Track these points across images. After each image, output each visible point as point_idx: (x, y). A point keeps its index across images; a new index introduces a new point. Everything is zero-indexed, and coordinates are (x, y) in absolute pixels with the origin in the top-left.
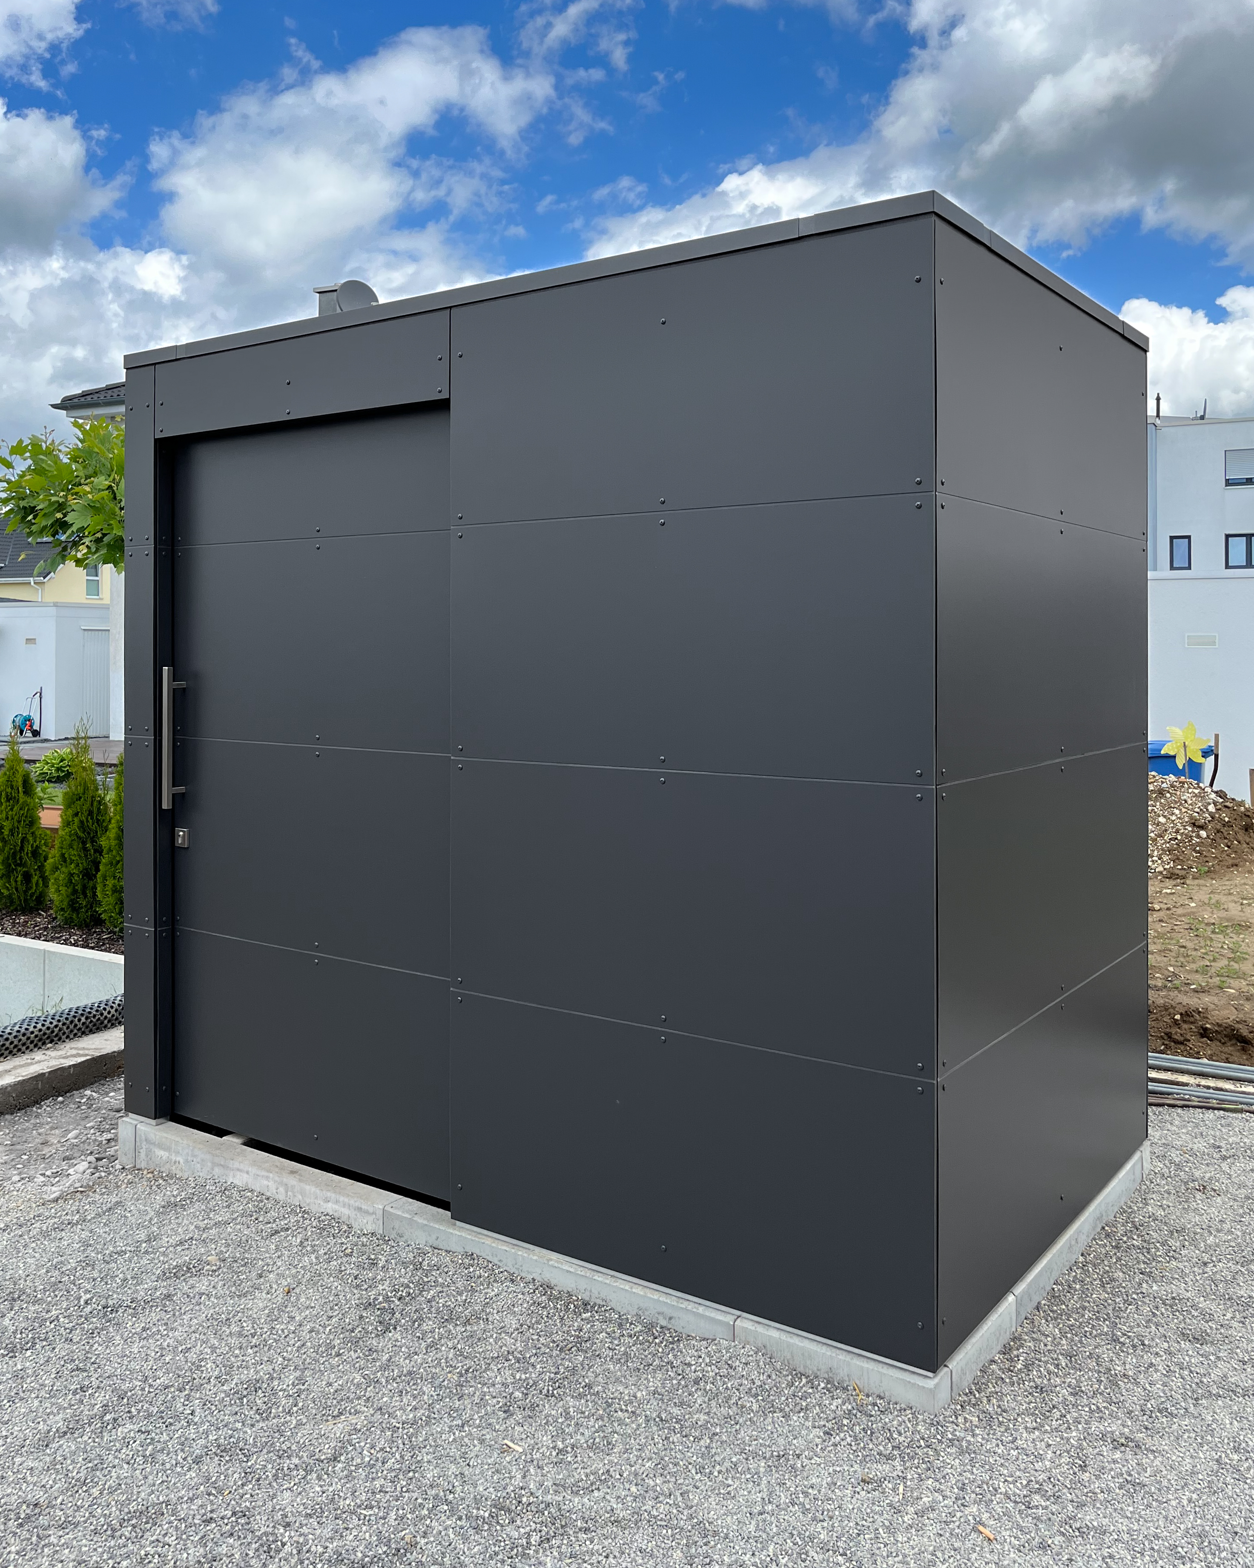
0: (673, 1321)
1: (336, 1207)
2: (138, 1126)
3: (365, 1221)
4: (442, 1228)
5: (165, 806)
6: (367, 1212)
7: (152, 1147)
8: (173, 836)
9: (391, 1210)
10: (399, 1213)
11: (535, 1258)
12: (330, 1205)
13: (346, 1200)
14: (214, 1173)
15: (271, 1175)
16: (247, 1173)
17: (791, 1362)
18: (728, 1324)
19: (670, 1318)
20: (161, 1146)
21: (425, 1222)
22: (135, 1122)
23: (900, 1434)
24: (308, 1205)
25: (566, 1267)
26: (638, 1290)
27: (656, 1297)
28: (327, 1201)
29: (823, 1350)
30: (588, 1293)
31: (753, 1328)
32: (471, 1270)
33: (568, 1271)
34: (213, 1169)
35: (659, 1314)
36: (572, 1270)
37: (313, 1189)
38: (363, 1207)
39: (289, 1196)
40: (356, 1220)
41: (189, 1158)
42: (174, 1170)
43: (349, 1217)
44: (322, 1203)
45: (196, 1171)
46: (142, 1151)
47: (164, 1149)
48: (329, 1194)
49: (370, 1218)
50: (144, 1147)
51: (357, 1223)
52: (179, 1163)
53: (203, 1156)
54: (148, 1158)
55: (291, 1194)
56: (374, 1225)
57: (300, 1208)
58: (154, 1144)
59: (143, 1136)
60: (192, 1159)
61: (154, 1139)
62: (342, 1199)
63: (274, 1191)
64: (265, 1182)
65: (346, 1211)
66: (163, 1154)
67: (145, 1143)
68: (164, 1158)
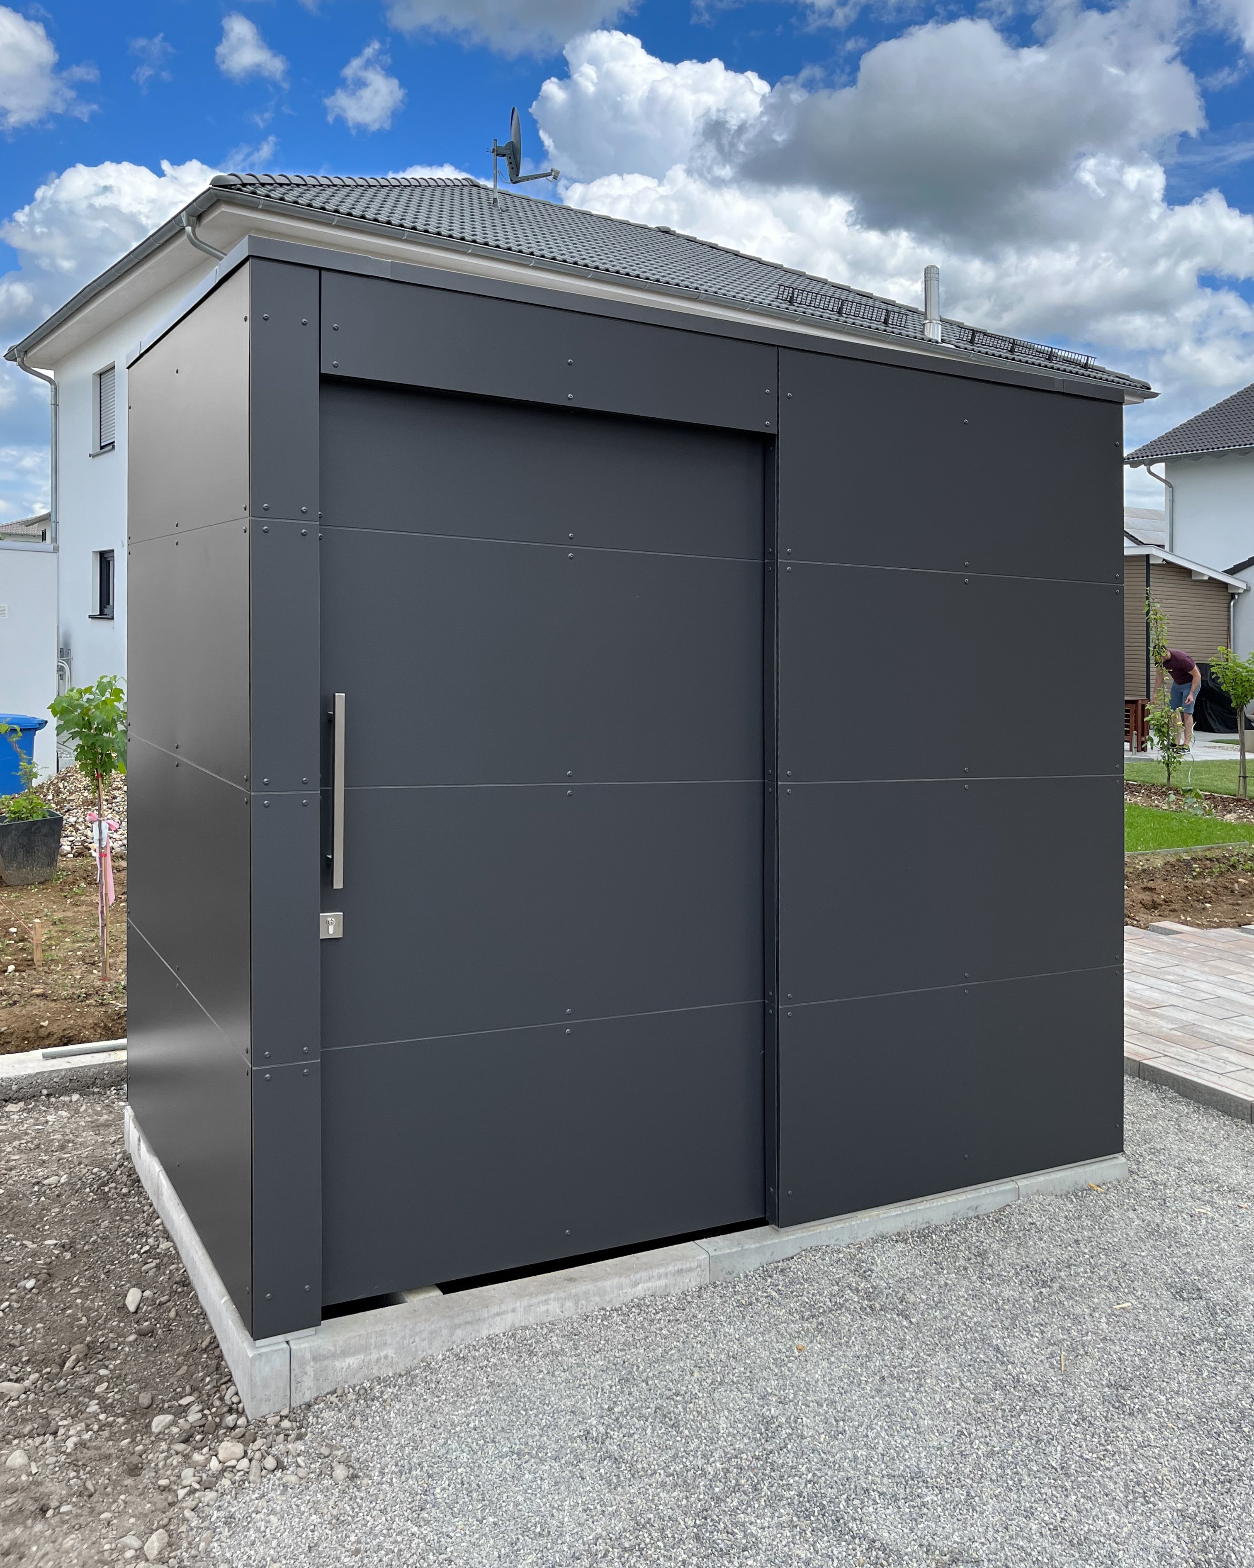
1: (649, 1284)
2: (294, 1346)
3: (688, 1280)
4: (776, 1241)
6: (690, 1270)
7: (326, 1363)
9: (718, 1253)
10: (728, 1251)
11: (867, 1220)
12: (640, 1287)
13: (662, 1270)
15: (552, 1295)
16: (513, 1311)
17: (1054, 1192)
18: (1015, 1188)
19: (977, 1208)
20: (344, 1353)
24: (610, 1302)
25: (894, 1214)
26: (950, 1200)
27: (964, 1198)
28: (636, 1284)
31: (1029, 1182)
36: (899, 1212)
37: (616, 1281)
38: (685, 1267)
39: (580, 1306)
40: (675, 1285)
41: (406, 1342)
42: (375, 1372)
43: (666, 1286)
44: (629, 1290)
45: (420, 1352)
46: (305, 1378)
47: (355, 1353)
48: (638, 1276)
49: (694, 1274)
50: (309, 1370)
51: (677, 1288)
52: (386, 1357)
53: (433, 1327)
54: (321, 1381)
55: (584, 1302)
56: (698, 1279)
57: (604, 1309)
58: (334, 1356)
59: (308, 1356)
60: (412, 1340)
61: (333, 1349)
62: (656, 1272)
63: (558, 1311)
64: (543, 1308)
65: (662, 1282)
66: (352, 1361)
67: (312, 1364)
68: (354, 1366)
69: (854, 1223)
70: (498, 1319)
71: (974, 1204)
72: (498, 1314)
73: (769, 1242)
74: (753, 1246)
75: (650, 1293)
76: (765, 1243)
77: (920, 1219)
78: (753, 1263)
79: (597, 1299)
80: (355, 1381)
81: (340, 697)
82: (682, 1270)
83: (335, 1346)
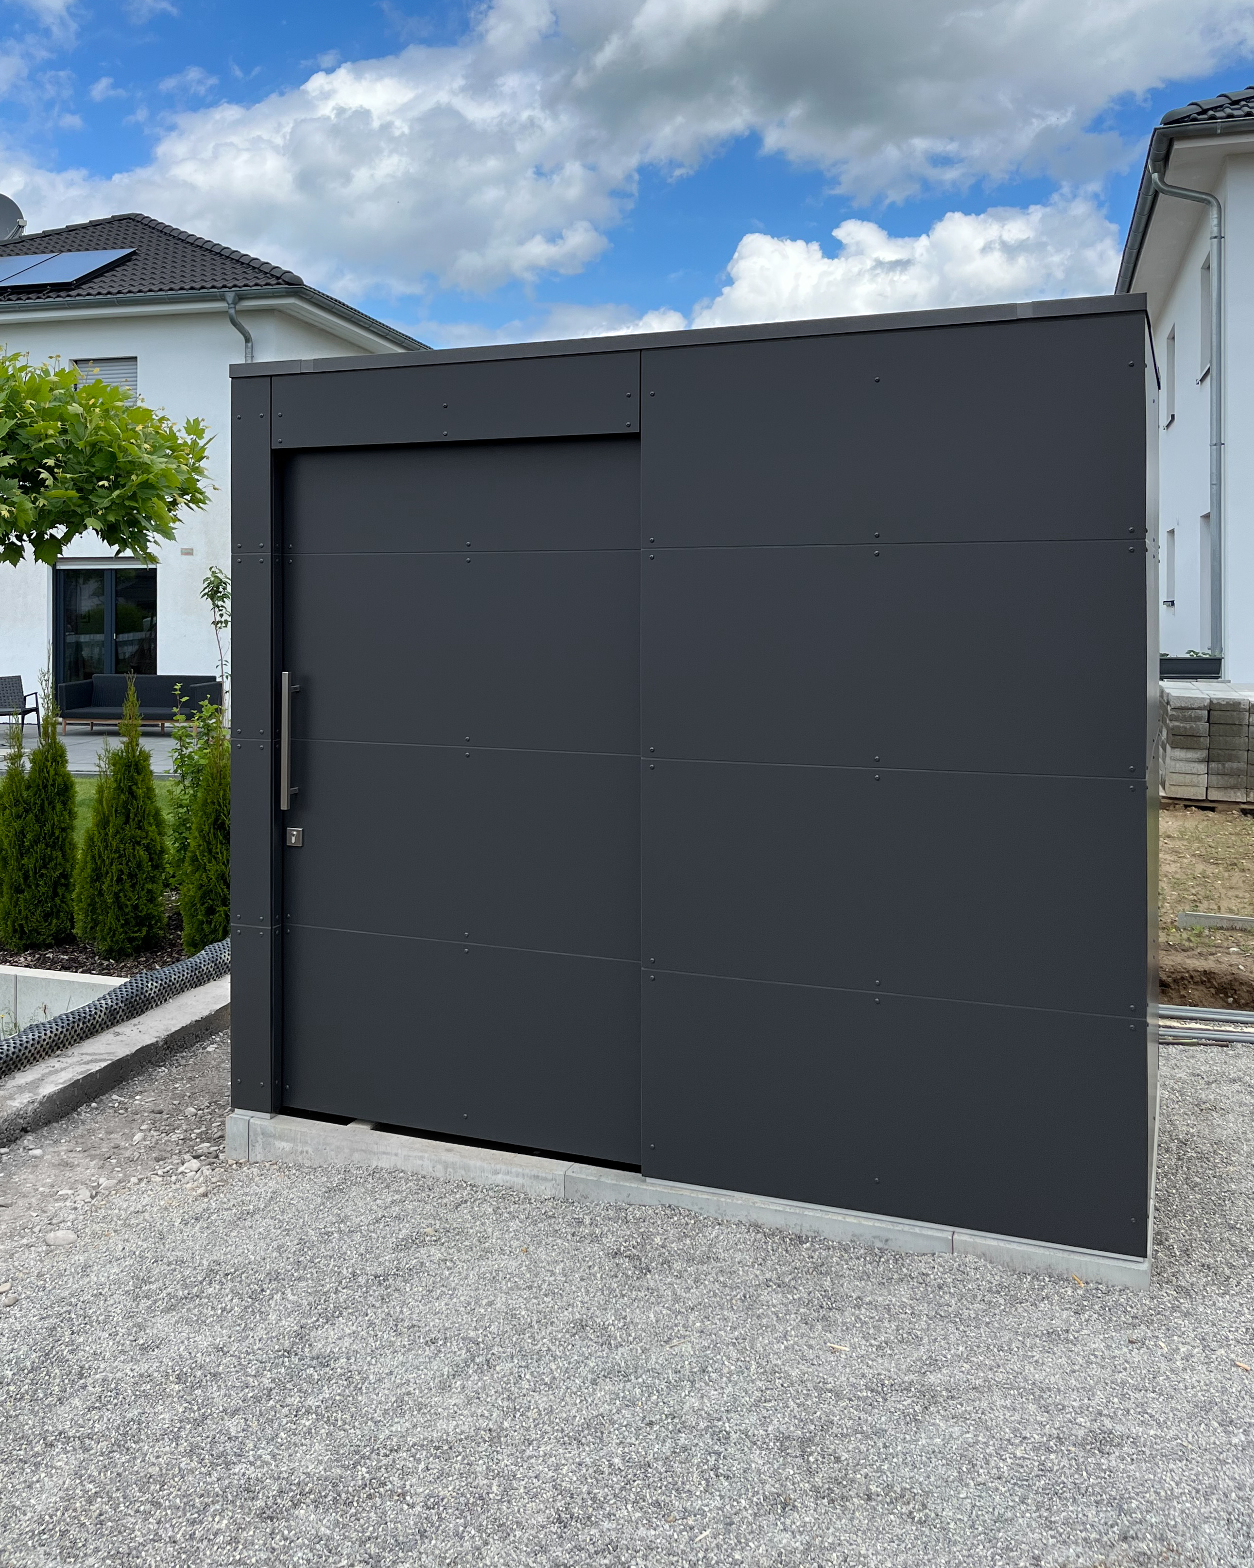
0: (889, 1243)
1: (508, 1178)
2: (252, 1120)
3: (543, 1188)
4: (633, 1185)
5: (284, 806)
6: (546, 1179)
7: (270, 1140)
8: (283, 836)
9: (574, 1175)
12: (500, 1176)
13: (520, 1170)
14: (353, 1158)
15: (426, 1155)
16: (396, 1155)
17: (1010, 1264)
18: (947, 1239)
19: (887, 1241)
20: (281, 1138)
22: (248, 1118)
23: (1132, 1307)
24: (473, 1179)
26: (852, 1220)
27: (871, 1224)
28: (496, 1173)
29: (1041, 1251)
30: (799, 1228)
31: (972, 1240)
32: (676, 1219)
33: (776, 1211)
34: (351, 1155)
35: (874, 1237)
36: (781, 1209)
38: (540, 1174)
40: (531, 1187)
43: (523, 1186)
44: (490, 1176)
46: (257, 1145)
47: (287, 1141)
48: (498, 1167)
49: (549, 1185)
50: (260, 1141)
51: (533, 1191)
54: (267, 1151)
55: (451, 1170)
56: (554, 1191)
57: (467, 1182)
58: (274, 1136)
59: (257, 1129)
60: (323, 1147)
61: (275, 1132)
63: (431, 1169)
64: (420, 1162)
65: (520, 1181)
66: (287, 1146)
67: (260, 1136)
68: (287, 1149)
70: (385, 1156)
71: (885, 1236)
72: (384, 1153)
74: (609, 1182)
75: (508, 1185)
76: (621, 1183)
78: (610, 1197)
82: (538, 1176)
83: (274, 1130)
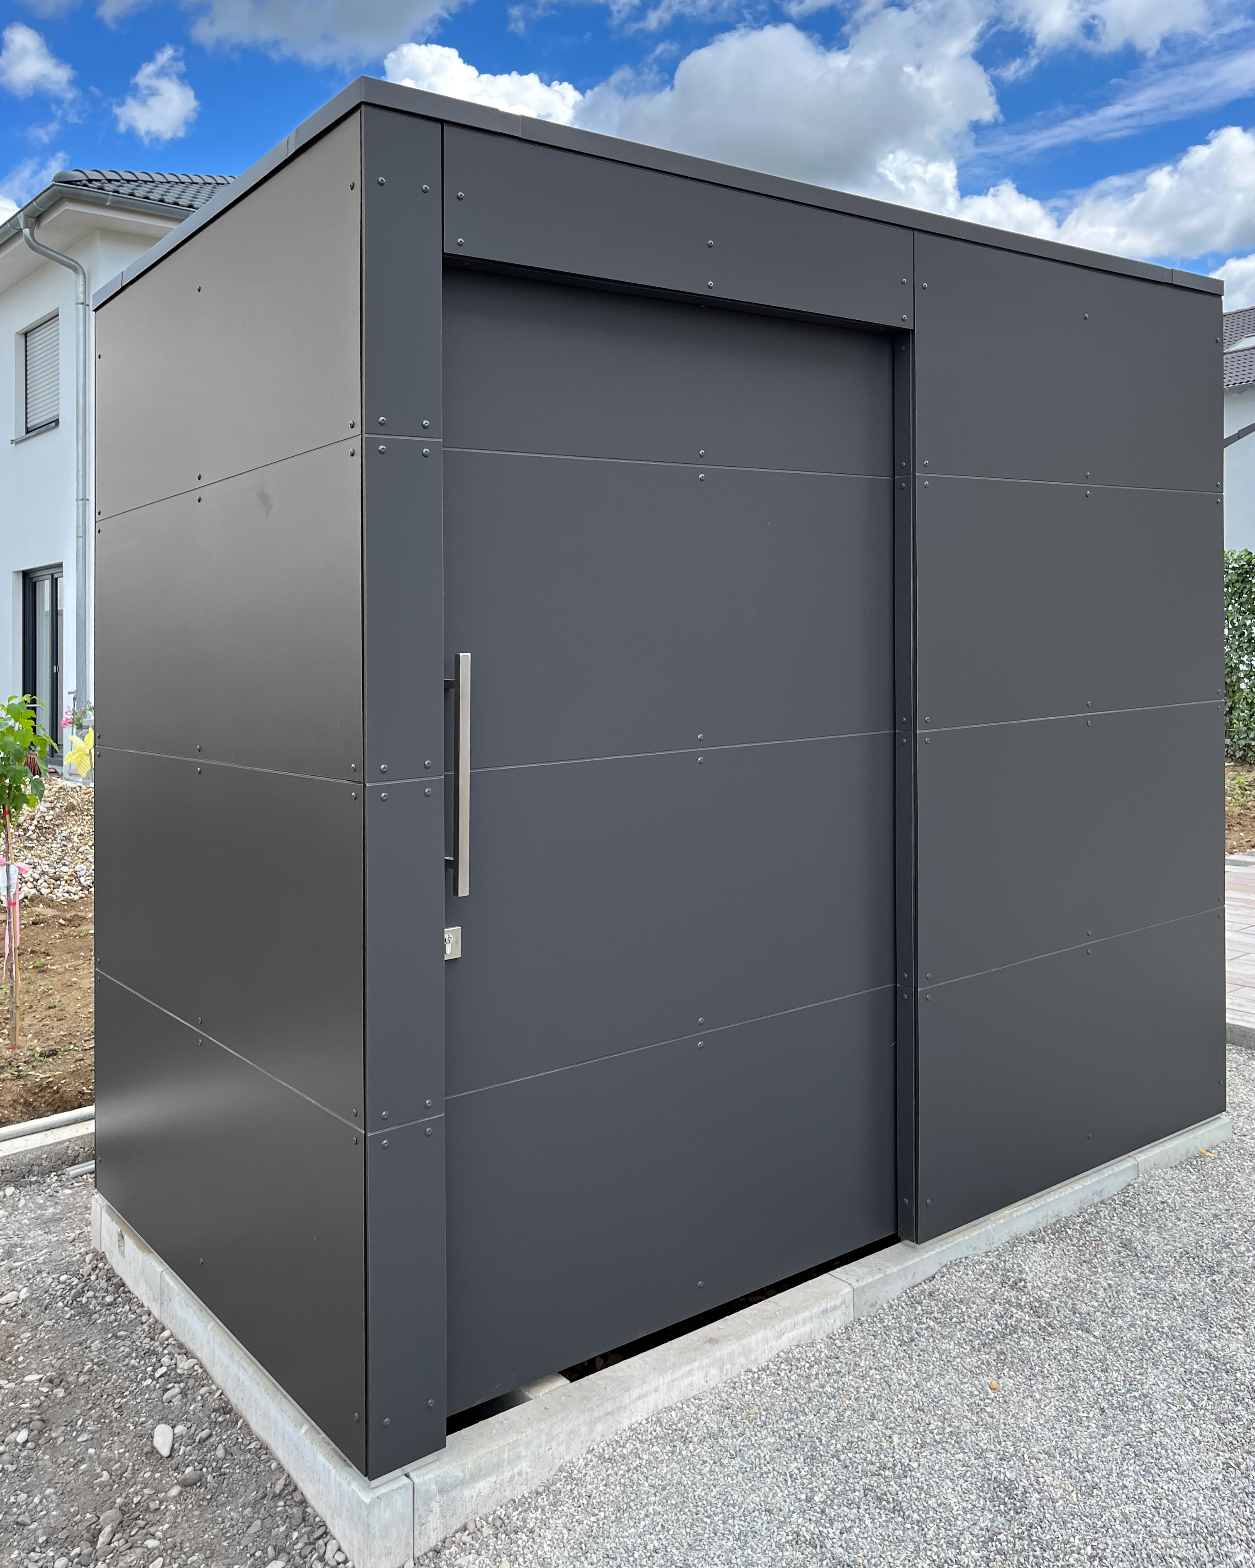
0: (1103, 1193)
1: (795, 1333)
2: (413, 1482)
3: (832, 1321)
6: (835, 1308)
7: (453, 1494)
9: (862, 1284)
10: (871, 1280)
11: (1002, 1221)
12: (785, 1338)
13: (807, 1314)
15: (697, 1364)
18: (1133, 1165)
19: (1101, 1192)
20: (475, 1477)
21: (899, 1267)
22: (404, 1482)
24: (756, 1360)
25: (1026, 1210)
26: (1077, 1187)
27: (1090, 1182)
35: (1093, 1195)
36: (1031, 1208)
37: (761, 1334)
38: (828, 1306)
39: (725, 1372)
40: (820, 1328)
41: (541, 1451)
42: (508, 1495)
43: (811, 1332)
44: (774, 1343)
45: (556, 1461)
46: (430, 1518)
47: (486, 1475)
48: (783, 1324)
49: (838, 1313)
50: (436, 1506)
51: (822, 1332)
52: (520, 1474)
53: (571, 1426)
54: (448, 1518)
56: (844, 1317)
57: (750, 1371)
58: (462, 1483)
59: (434, 1488)
60: (548, 1447)
61: (460, 1474)
62: (800, 1317)
63: (703, 1382)
64: (687, 1381)
65: (803, 1330)
66: (483, 1486)
67: (438, 1498)
68: (485, 1491)
69: (989, 1227)
70: (640, 1403)
71: (1098, 1188)
72: (640, 1398)
73: (910, 1263)
74: (895, 1270)
75: (795, 1342)
76: (906, 1264)
77: (1050, 1213)
78: (895, 1290)
79: (742, 1360)
80: (486, 1510)
81: (466, 658)
82: (826, 1309)
83: (463, 1471)
